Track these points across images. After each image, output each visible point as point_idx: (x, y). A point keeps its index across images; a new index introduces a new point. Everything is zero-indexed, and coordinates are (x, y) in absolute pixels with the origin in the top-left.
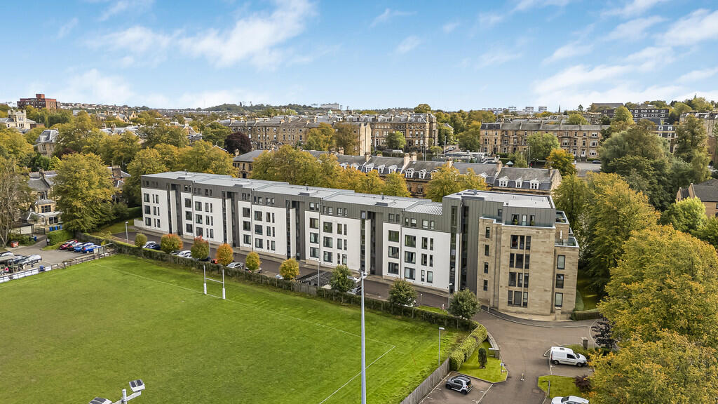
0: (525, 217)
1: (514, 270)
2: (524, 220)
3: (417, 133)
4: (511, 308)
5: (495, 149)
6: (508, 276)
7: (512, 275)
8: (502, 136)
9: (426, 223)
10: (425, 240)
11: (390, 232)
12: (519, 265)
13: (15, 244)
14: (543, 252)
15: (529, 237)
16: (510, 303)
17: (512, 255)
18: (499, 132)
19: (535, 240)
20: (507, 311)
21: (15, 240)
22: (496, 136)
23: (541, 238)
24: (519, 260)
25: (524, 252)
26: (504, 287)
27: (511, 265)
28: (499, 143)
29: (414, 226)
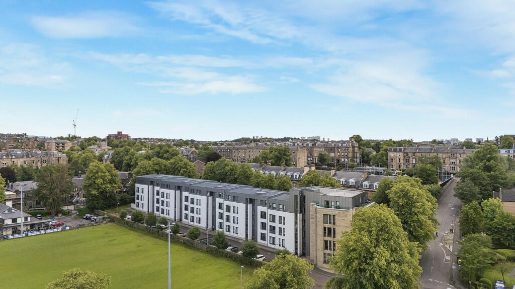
0: (333, 202)
1: (327, 238)
2: (333, 205)
3: (343, 154)
4: (325, 266)
5: (400, 166)
6: (323, 242)
7: (326, 242)
8: (404, 156)
9: (281, 206)
10: (280, 217)
11: (261, 212)
12: (329, 235)
13: (60, 215)
14: (344, 227)
15: (334, 216)
16: (325, 262)
17: (325, 228)
18: (401, 154)
19: (338, 218)
20: (323, 268)
21: (60, 213)
22: (400, 157)
23: (342, 217)
24: (329, 232)
25: (331, 226)
26: (320, 249)
27: (325, 236)
28: (402, 161)
29: (274, 208)
